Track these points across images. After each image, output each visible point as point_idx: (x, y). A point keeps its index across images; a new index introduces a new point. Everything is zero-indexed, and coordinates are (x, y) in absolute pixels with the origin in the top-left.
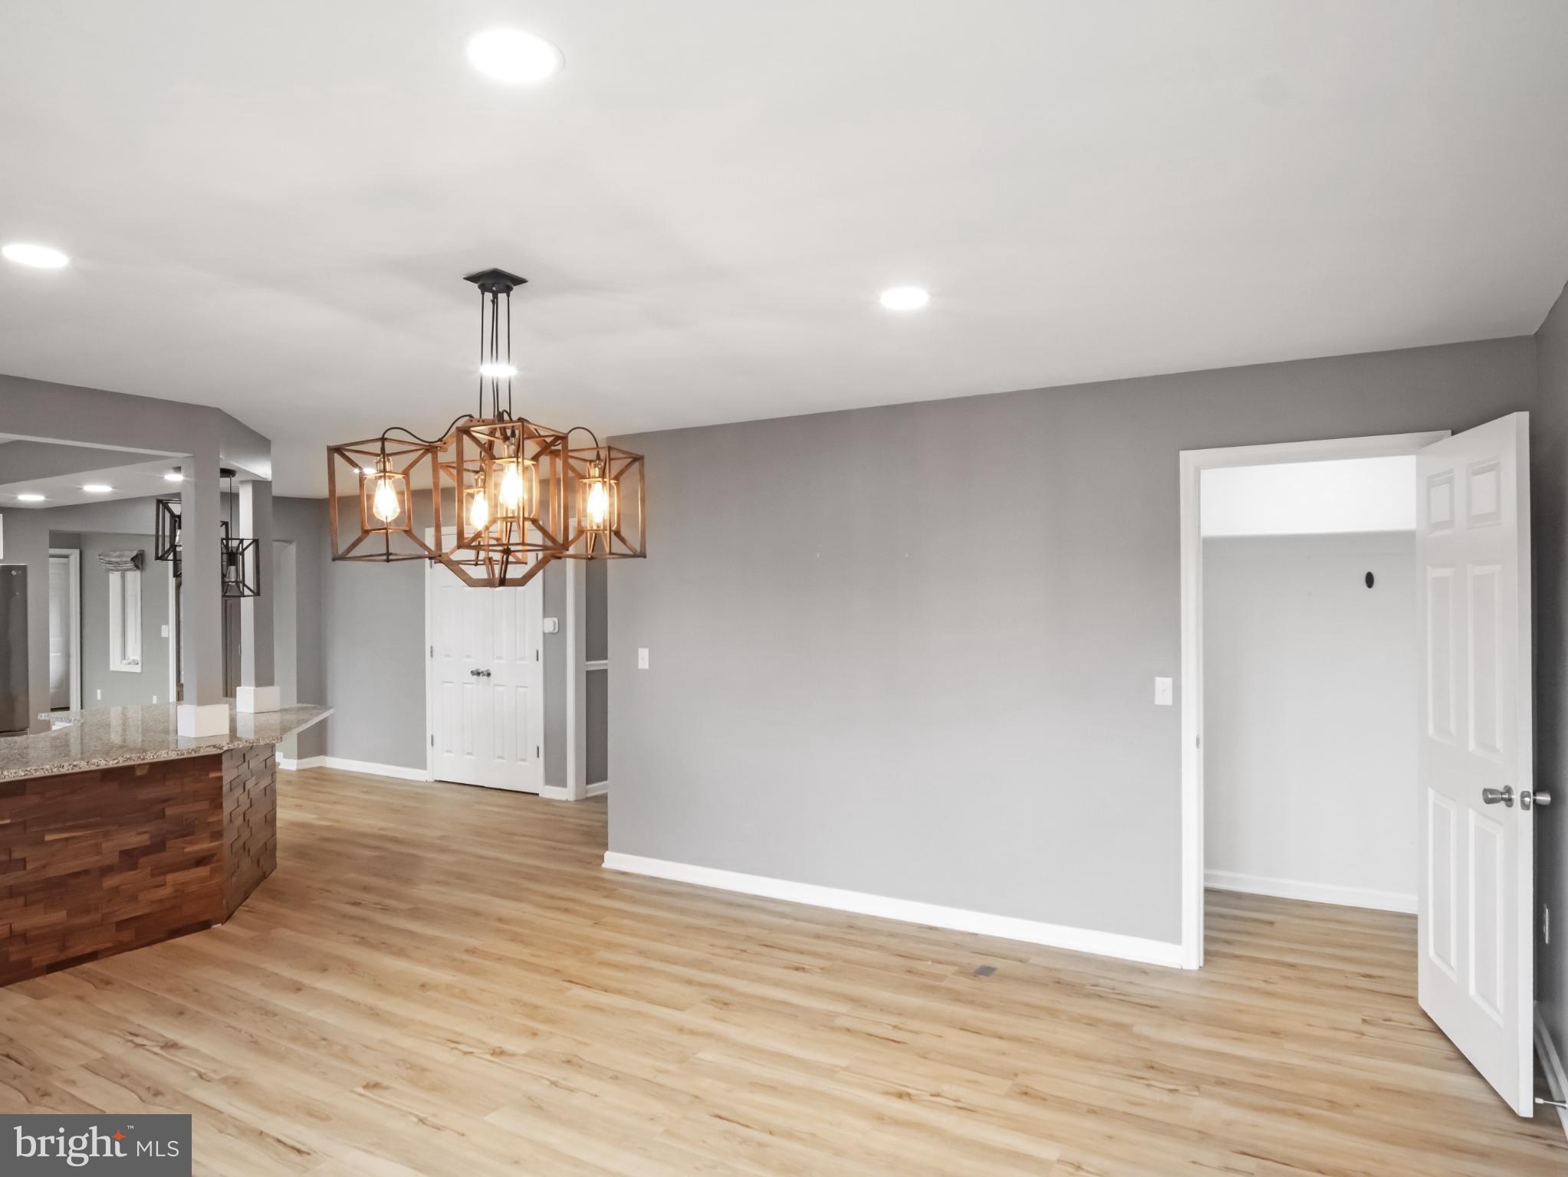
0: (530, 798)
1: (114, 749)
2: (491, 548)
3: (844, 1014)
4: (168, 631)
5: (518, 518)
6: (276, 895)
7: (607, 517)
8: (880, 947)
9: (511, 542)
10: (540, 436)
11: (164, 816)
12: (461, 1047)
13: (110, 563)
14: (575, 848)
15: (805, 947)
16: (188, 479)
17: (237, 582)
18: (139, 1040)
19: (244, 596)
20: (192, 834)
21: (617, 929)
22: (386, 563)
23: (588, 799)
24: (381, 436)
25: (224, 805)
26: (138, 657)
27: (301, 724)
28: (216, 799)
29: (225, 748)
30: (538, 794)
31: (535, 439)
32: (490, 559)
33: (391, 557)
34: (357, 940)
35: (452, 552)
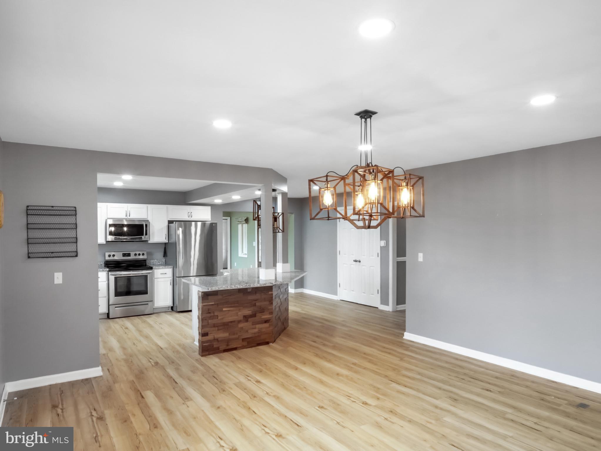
0: (374, 309)
1: (242, 283)
2: (365, 214)
3: (510, 413)
4: (255, 244)
5: (376, 203)
6: (289, 336)
7: (409, 201)
8: (527, 387)
9: (372, 212)
10: (383, 171)
11: (256, 306)
12: (352, 399)
13: (238, 221)
14: (393, 329)
15: (491, 381)
16: (262, 193)
17: (277, 227)
18: (249, 378)
19: (279, 232)
20: (264, 312)
21: (410, 363)
22: (327, 221)
23: (397, 311)
24: (326, 175)
25: (273, 303)
26: (246, 253)
27: (297, 277)
28: (271, 301)
29: (274, 284)
30: (378, 308)
31: (381, 173)
32: (364, 219)
33: (329, 218)
34: (315, 354)
35: (351, 216)
